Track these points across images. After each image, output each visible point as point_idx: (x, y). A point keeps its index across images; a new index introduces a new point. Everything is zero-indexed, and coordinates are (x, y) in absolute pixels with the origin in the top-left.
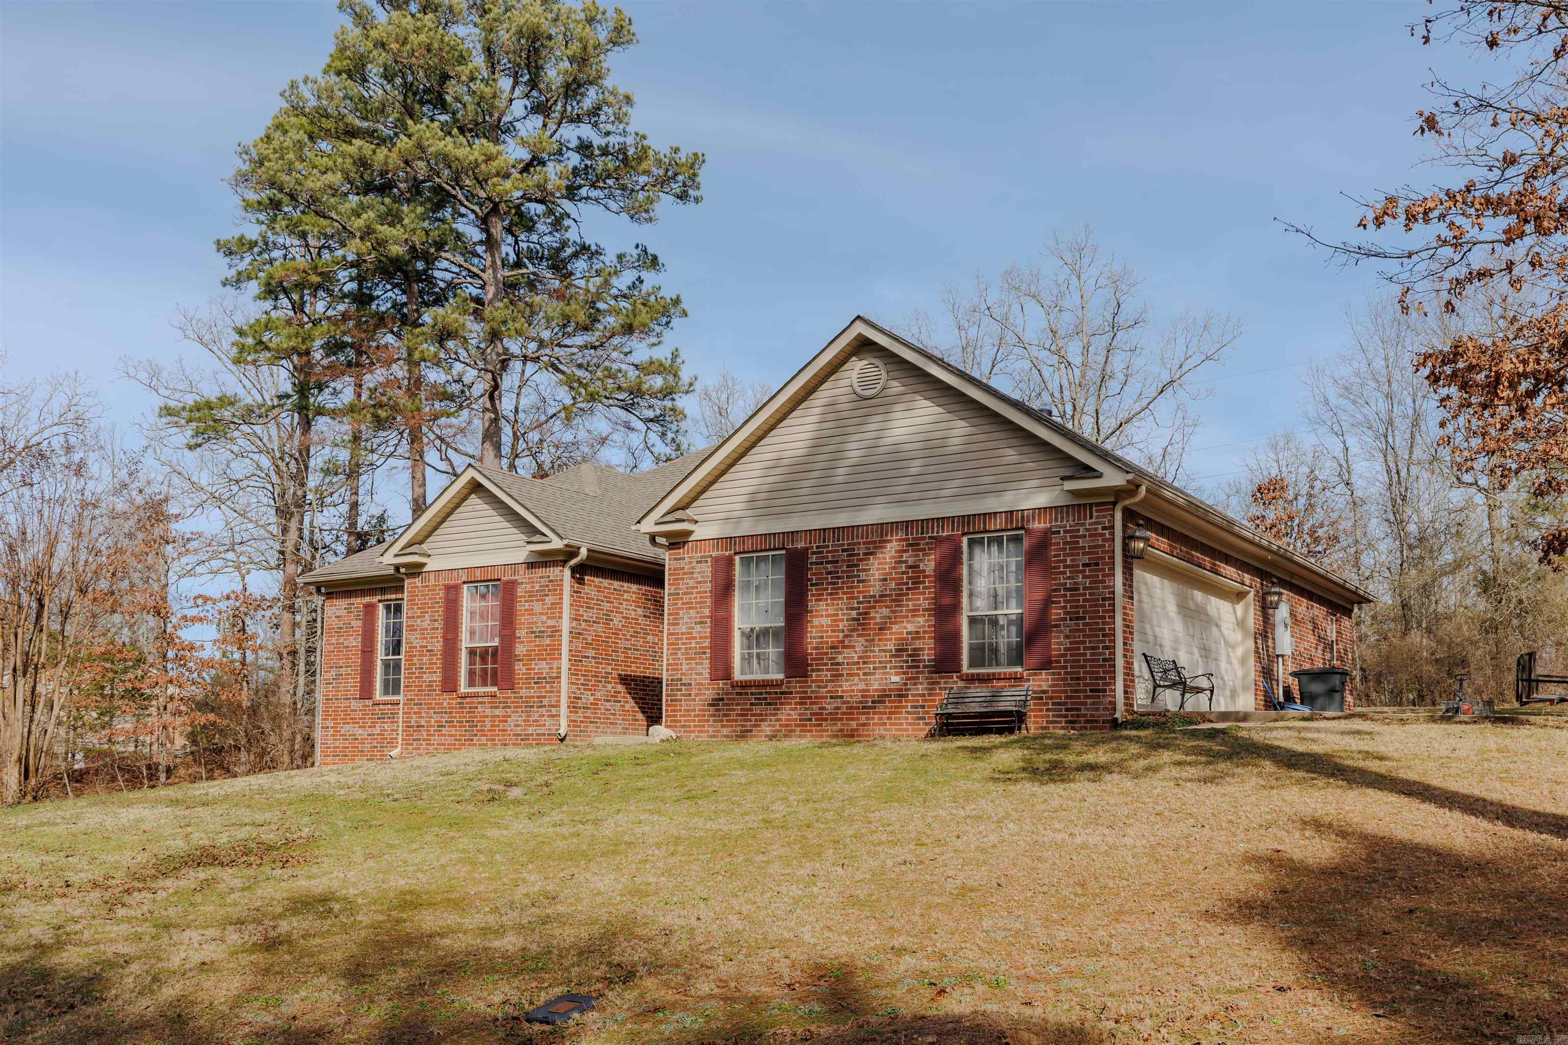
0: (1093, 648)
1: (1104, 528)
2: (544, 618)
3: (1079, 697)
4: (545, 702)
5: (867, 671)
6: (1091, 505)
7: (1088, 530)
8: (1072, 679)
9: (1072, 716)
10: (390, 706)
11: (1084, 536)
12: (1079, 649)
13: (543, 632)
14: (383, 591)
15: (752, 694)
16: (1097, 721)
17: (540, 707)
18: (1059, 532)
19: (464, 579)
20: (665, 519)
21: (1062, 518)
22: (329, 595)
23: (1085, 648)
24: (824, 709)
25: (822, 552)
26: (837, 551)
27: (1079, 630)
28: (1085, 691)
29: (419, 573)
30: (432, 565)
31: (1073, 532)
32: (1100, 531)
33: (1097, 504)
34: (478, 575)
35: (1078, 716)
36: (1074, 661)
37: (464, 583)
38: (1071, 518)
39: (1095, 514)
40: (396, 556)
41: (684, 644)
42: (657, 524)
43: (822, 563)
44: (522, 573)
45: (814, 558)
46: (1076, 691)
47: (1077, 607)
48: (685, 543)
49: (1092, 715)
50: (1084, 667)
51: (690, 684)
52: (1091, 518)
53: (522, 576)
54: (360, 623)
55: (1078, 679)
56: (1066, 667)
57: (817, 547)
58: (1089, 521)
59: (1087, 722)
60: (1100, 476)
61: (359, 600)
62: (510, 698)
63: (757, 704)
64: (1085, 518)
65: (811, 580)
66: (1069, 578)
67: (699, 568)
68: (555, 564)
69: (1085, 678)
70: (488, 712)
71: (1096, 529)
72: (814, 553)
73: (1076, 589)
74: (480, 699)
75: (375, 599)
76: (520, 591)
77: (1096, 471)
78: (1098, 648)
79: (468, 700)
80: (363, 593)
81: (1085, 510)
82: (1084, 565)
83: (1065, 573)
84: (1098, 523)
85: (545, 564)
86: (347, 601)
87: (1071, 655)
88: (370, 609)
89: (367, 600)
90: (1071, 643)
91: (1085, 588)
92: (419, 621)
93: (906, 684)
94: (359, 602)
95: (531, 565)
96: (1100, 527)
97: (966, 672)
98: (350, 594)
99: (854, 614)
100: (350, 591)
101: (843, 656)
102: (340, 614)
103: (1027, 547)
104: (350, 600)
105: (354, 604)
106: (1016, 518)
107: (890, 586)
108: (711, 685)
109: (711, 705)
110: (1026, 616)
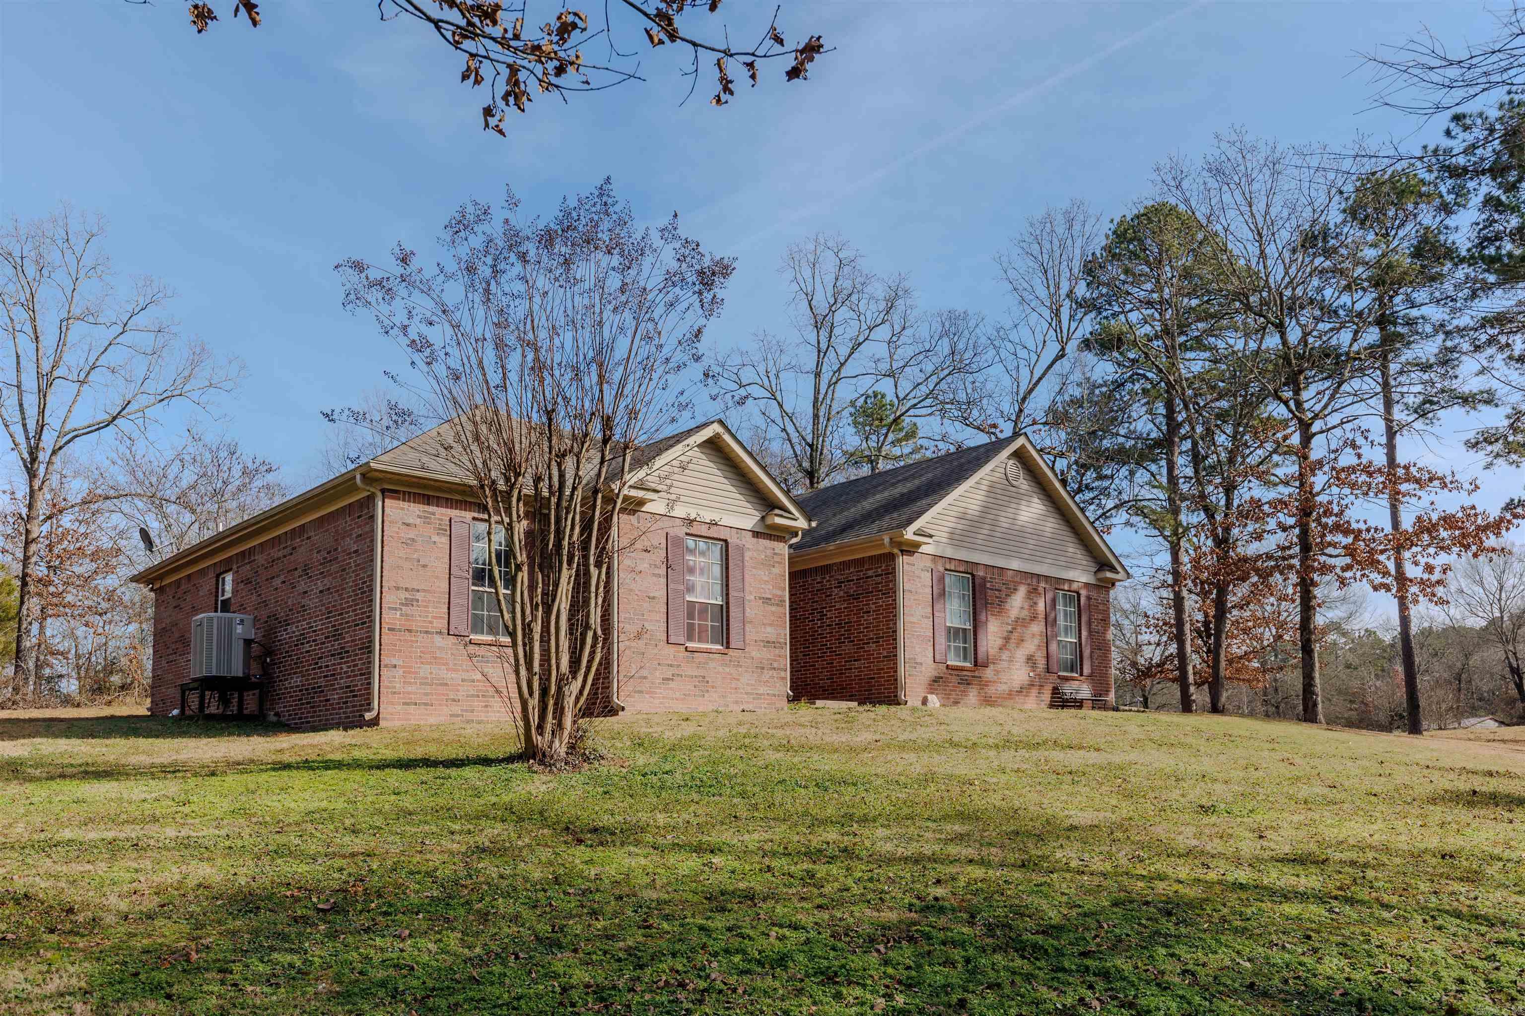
0: (1105, 667)
2: (771, 587)
3: (1102, 695)
4: (775, 665)
5: (1017, 667)
8: (1099, 684)
9: (1100, 702)
11: (1100, 603)
12: (1101, 666)
13: (770, 599)
15: (957, 675)
18: (1092, 599)
19: (687, 530)
20: (921, 532)
21: (1093, 592)
22: (391, 494)
23: (1103, 667)
24: (997, 690)
25: (993, 582)
26: (1001, 583)
27: (1100, 657)
30: (650, 506)
31: (1097, 600)
32: (1106, 602)
34: (703, 530)
36: (1099, 673)
37: (686, 534)
38: (1096, 592)
41: (916, 632)
42: (914, 534)
43: (993, 590)
44: (748, 539)
45: (989, 585)
48: (915, 553)
49: (1106, 703)
50: (1103, 677)
51: (921, 664)
54: (445, 539)
56: (1097, 676)
57: (990, 578)
60: (1118, 573)
62: (740, 657)
63: (961, 683)
65: (989, 600)
66: (1096, 626)
67: (922, 574)
68: (778, 538)
69: (1103, 684)
71: (1104, 601)
72: (989, 581)
73: (1099, 633)
74: (710, 656)
75: (468, 515)
76: (748, 555)
77: (1117, 569)
78: (1107, 667)
79: (697, 655)
82: (1101, 620)
83: (1095, 623)
85: (772, 537)
86: (423, 508)
87: (1099, 670)
88: (458, 525)
90: (1098, 663)
92: (636, 563)
93: (1034, 678)
95: (756, 534)
97: (1060, 674)
98: (427, 500)
99: (1010, 628)
100: (429, 497)
101: (1005, 655)
102: (411, 521)
103: (1079, 604)
104: (426, 508)
105: (434, 514)
106: (1075, 586)
107: (1025, 613)
108: (933, 665)
109: (934, 681)
110: (1080, 644)
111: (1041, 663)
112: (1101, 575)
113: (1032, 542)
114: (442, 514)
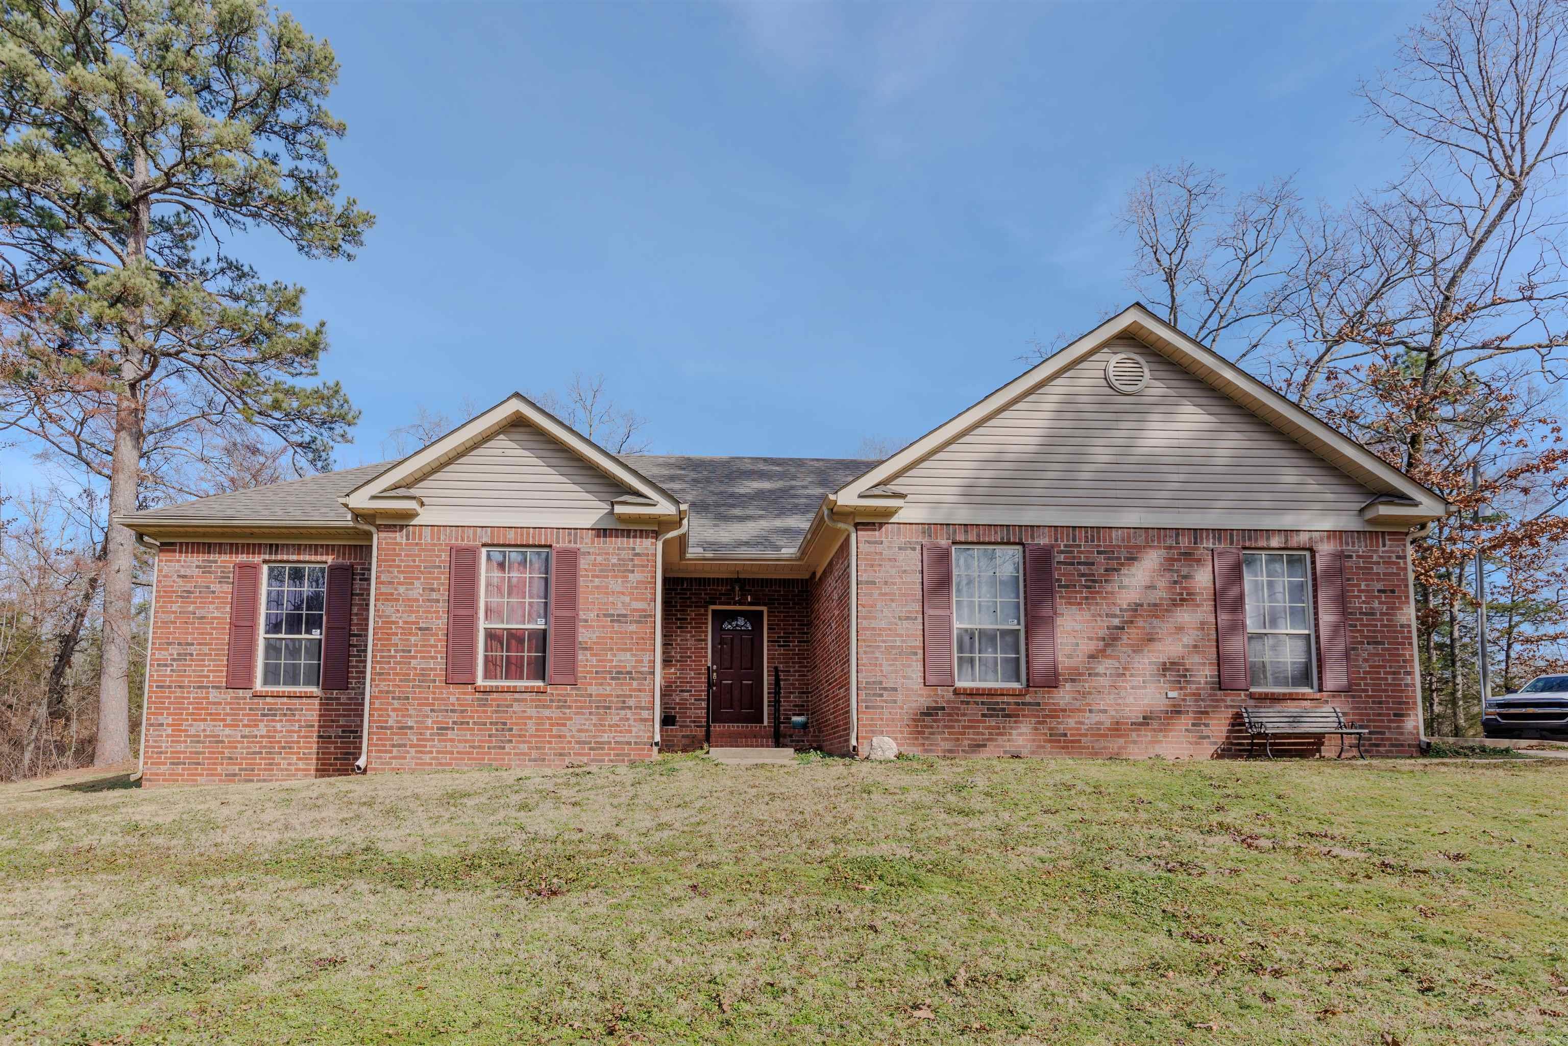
0: (1394, 673)
1: (1398, 557)
2: (627, 599)
3: (1383, 721)
4: (631, 702)
5: (1135, 684)
6: (1383, 533)
7: (1381, 557)
8: (1374, 702)
9: (1376, 739)
10: (285, 700)
11: (1378, 563)
12: (1379, 673)
13: (625, 616)
14: (274, 548)
15: (983, 703)
16: (1402, 745)
17: (623, 708)
18: (1351, 557)
19: (486, 540)
20: (876, 492)
21: (1353, 543)
22: (167, 547)
23: (1386, 673)
24: (1082, 723)
25: (1072, 552)
26: (1093, 552)
27: (1378, 655)
28: (1389, 715)
29: (402, 527)
30: (425, 517)
31: (1367, 558)
32: (1394, 559)
33: (1390, 533)
34: (511, 537)
35: (1382, 739)
36: (1374, 685)
37: (484, 545)
38: (1363, 544)
39: (1388, 543)
40: (373, 498)
41: (884, 641)
42: (860, 496)
43: (1073, 564)
44: (588, 541)
45: (1062, 558)
46: (1379, 715)
47: (1375, 631)
48: (881, 525)
49: (1396, 739)
50: (1386, 691)
51: (895, 689)
52: (1384, 545)
53: (587, 543)
54: (228, 588)
55: (1380, 703)
56: (1367, 691)
57: (1066, 546)
58: (1381, 549)
59: (1393, 745)
60: (1416, 504)
61: (226, 557)
62: (569, 695)
63: (991, 716)
64: (1378, 546)
65: (1059, 580)
66: (1364, 602)
67: (902, 556)
68: (643, 534)
69: (1388, 703)
70: (531, 712)
71: (1390, 557)
72: (1062, 552)
73: (1373, 614)
74: (517, 696)
75: (257, 559)
76: (583, 563)
77: (1411, 499)
78: (1399, 673)
79: (495, 695)
80: (235, 548)
81: (1377, 538)
82: (1379, 591)
83: (1360, 597)
84: (1393, 552)
85: (627, 533)
86: (202, 557)
87: (1371, 679)
88: (248, 573)
89: (242, 558)
90: (1370, 667)
91: (1382, 614)
92: (402, 589)
93: (1184, 700)
94: (227, 561)
95: (602, 532)
96: (1394, 555)
97: (1252, 690)
98: (208, 548)
99: (1116, 622)
100: (209, 545)
101: (1104, 666)
102: (188, 572)
103: (1314, 568)
104: (206, 557)
105: (216, 562)
106: (1303, 538)
107: (1161, 594)
108: (925, 691)
109: (923, 714)
110: (1318, 637)
111: (1204, 673)
112: (1370, 514)
113: (1175, 477)
114: (225, 561)
